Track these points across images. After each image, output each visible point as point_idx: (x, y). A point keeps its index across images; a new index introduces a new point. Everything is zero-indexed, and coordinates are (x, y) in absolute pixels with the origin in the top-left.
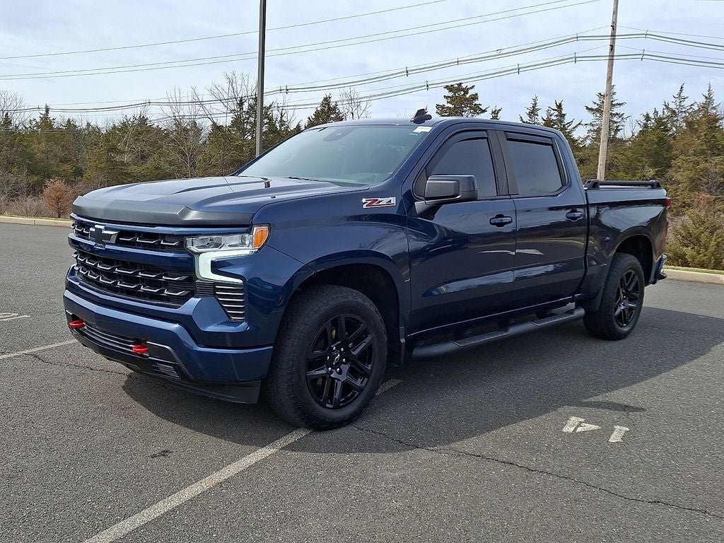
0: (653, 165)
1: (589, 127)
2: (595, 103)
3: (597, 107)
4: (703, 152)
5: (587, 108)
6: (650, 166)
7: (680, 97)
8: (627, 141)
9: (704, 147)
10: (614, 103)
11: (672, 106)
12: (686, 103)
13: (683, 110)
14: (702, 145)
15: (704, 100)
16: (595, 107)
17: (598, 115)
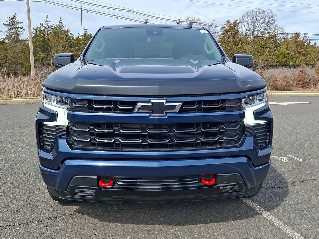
0: (43, 52)
1: (6, 33)
2: (7, 22)
3: (9, 23)
4: (65, 46)
5: (4, 24)
6: (42, 52)
7: (47, 21)
8: (26, 41)
9: (66, 44)
10: (17, 22)
11: (44, 25)
12: (50, 24)
13: (49, 27)
14: (65, 43)
15: (59, 23)
16: (8, 23)
17: (10, 28)
